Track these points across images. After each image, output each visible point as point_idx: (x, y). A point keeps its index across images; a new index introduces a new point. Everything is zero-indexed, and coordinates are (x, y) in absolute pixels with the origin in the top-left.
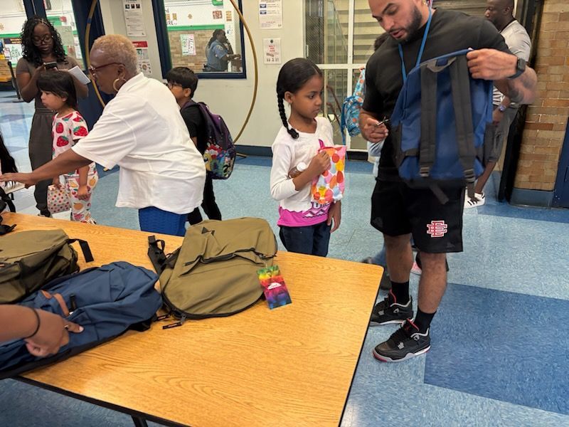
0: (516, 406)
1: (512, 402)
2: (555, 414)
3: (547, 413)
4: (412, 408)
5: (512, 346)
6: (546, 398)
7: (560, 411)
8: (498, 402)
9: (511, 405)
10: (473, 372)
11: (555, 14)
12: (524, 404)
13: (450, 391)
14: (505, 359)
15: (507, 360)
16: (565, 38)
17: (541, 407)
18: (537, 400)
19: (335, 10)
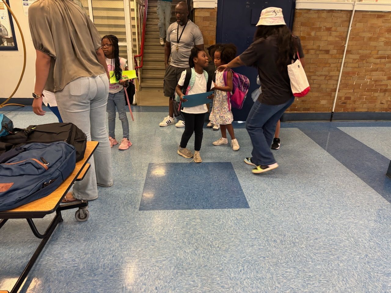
0: (184, 211)
1: (182, 209)
2: (201, 210)
3: (198, 210)
4: (131, 223)
5: (185, 186)
6: (198, 205)
7: (204, 208)
8: (175, 211)
9: (181, 211)
10: (165, 201)
11: (200, 17)
12: (187, 209)
13: (152, 211)
14: (181, 192)
15: (182, 192)
16: (207, 30)
17: (195, 208)
18: (194, 206)
19: (82, 6)
